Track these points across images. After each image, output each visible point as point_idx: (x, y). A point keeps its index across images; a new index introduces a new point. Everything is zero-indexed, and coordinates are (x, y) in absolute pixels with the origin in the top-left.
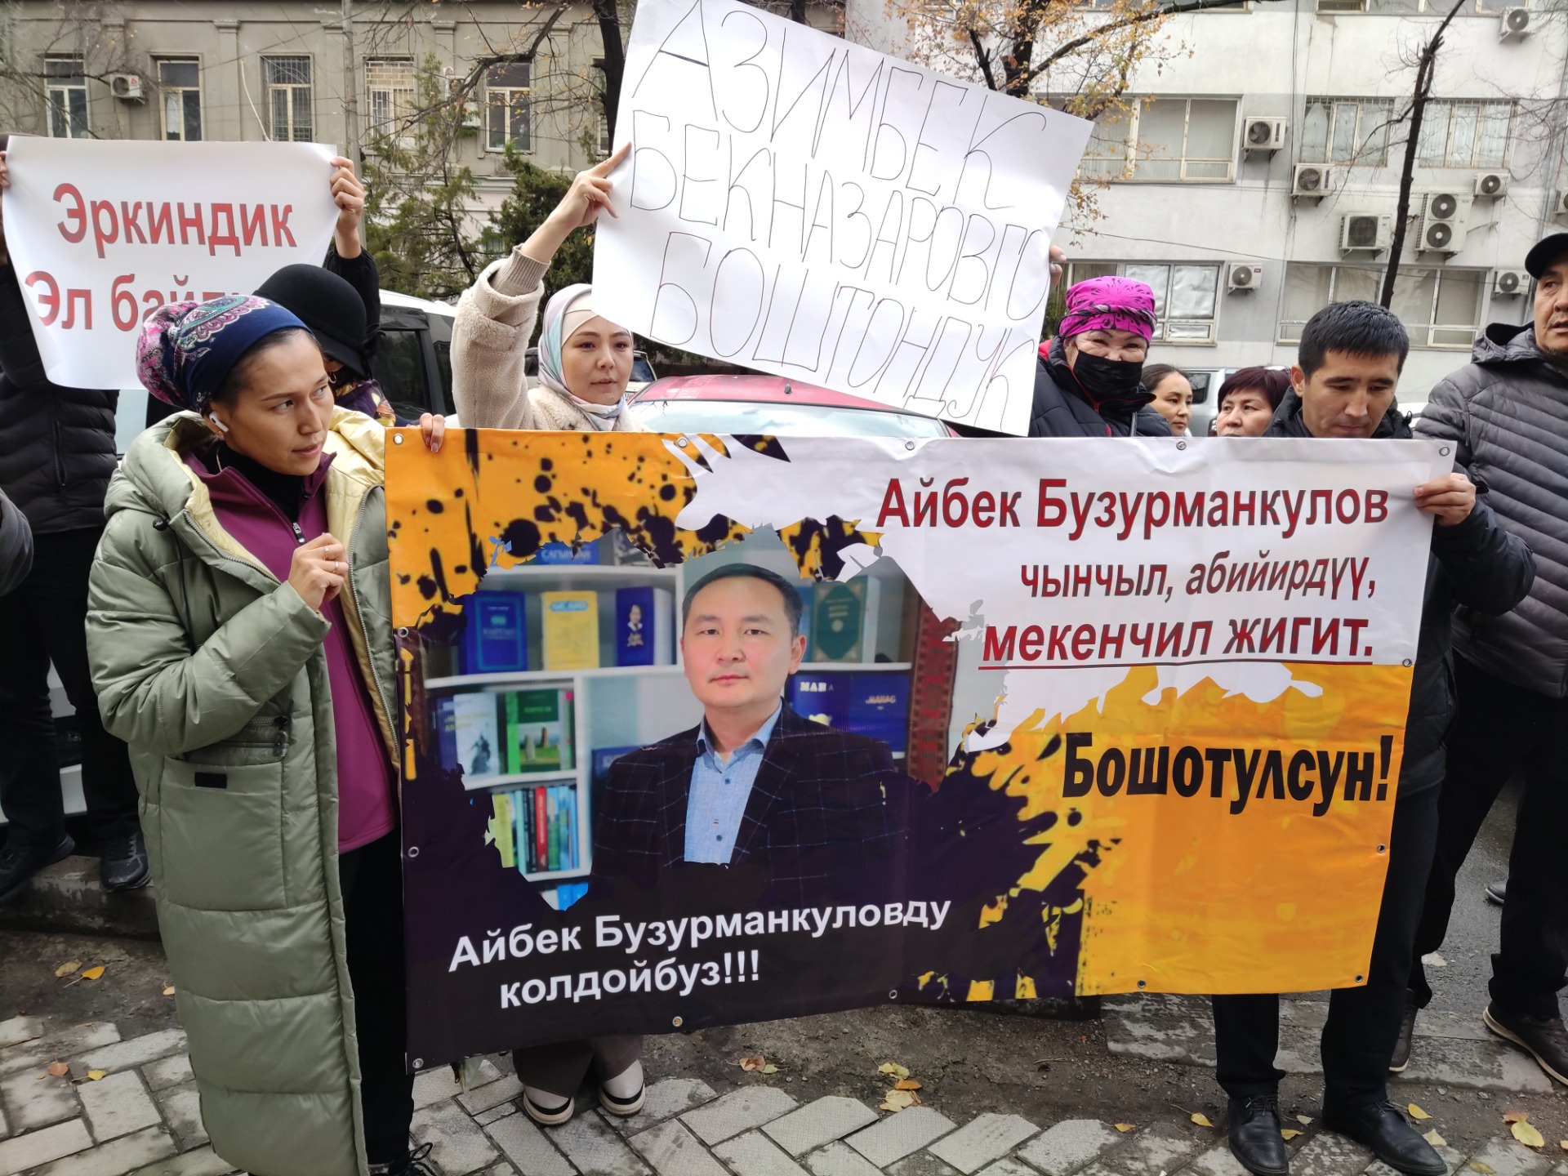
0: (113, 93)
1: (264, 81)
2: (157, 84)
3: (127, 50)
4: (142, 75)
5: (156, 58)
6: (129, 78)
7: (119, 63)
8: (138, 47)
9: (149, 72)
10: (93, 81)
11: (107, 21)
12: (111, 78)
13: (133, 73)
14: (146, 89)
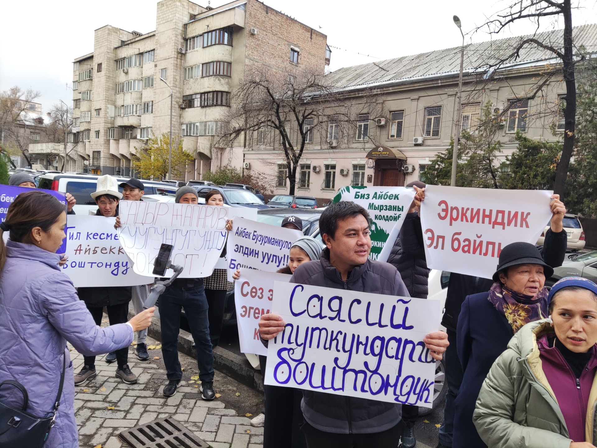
0: (377, 124)
1: (424, 116)
2: (390, 120)
3: (382, 110)
4: (386, 118)
5: (390, 112)
6: (382, 119)
7: (379, 114)
8: (386, 109)
9: (388, 117)
10: (371, 121)
11: (378, 102)
12: (377, 119)
13: (383, 117)
14: (386, 122)
